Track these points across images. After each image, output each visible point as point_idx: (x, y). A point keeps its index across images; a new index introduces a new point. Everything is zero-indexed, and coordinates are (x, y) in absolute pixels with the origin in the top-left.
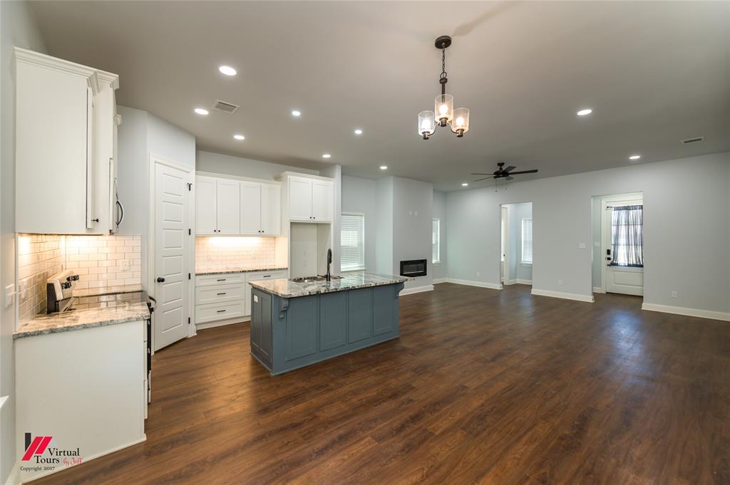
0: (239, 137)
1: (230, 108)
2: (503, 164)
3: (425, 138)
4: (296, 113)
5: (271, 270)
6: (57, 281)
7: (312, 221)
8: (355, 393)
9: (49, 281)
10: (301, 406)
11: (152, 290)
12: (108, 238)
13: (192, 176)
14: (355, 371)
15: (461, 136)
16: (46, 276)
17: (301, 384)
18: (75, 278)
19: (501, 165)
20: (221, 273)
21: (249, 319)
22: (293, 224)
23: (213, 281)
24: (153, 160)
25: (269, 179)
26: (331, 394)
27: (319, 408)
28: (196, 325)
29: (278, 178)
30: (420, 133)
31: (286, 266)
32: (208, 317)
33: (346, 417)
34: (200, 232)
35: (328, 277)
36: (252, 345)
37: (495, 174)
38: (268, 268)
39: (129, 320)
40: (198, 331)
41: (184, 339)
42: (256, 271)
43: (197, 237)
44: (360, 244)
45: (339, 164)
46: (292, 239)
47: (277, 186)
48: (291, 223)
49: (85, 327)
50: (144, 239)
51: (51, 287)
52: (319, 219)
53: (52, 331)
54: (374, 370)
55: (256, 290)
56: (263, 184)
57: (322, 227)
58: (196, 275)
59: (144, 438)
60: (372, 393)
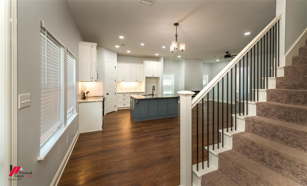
0: (129, 52)
1: (124, 45)
2: (228, 52)
3: (172, 52)
4: (142, 44)
5: (139, 93)
6: (85, 92)
7: (153, 76)
8: (155, 128)
9: (84, 92)
10: (139, 129)
11: (105, 96)
12: (95, 82)
13: (116, 64)
14: (158, 123)
15: (183, 51)
16: (83, 91)
17: (141, 124)
18: (89, 92)
19: (227, 53)
20: (124, 93)
21: (130, 108)
22: (147, 78)
23: (122, 95)
24: (106, 61)
25: (140, 63)
26: (149, 127)
27: (144, 130)
28: (118, 108)
29: (142, 63)
30: (171, 51)
31: (144, 92)
32: (120, 106)
33: (150, 132)
34: (118, 80)
35: (153, 95)
36: (130, 114)
37: (225, 56)
38: (138, 92)
39: (99, 101)
40: (118, 110)
41: (114, 111)
42: (134, 93)
43: (117, 82)
44: (173, 85)
45: (162, 57)
46: (146, 83)
47: (142, 65)
48: (146, 77)
49: (90, 102)
50: (104, 83)
51: (84, 93)
52: (155, 76)
53: (85, 102)
54: (164, 124)
55: (132, 97)
56: (137, 65)
57: (157, 78)
58: (117, 93)
59: (102, 130)
60: (161, 128)
